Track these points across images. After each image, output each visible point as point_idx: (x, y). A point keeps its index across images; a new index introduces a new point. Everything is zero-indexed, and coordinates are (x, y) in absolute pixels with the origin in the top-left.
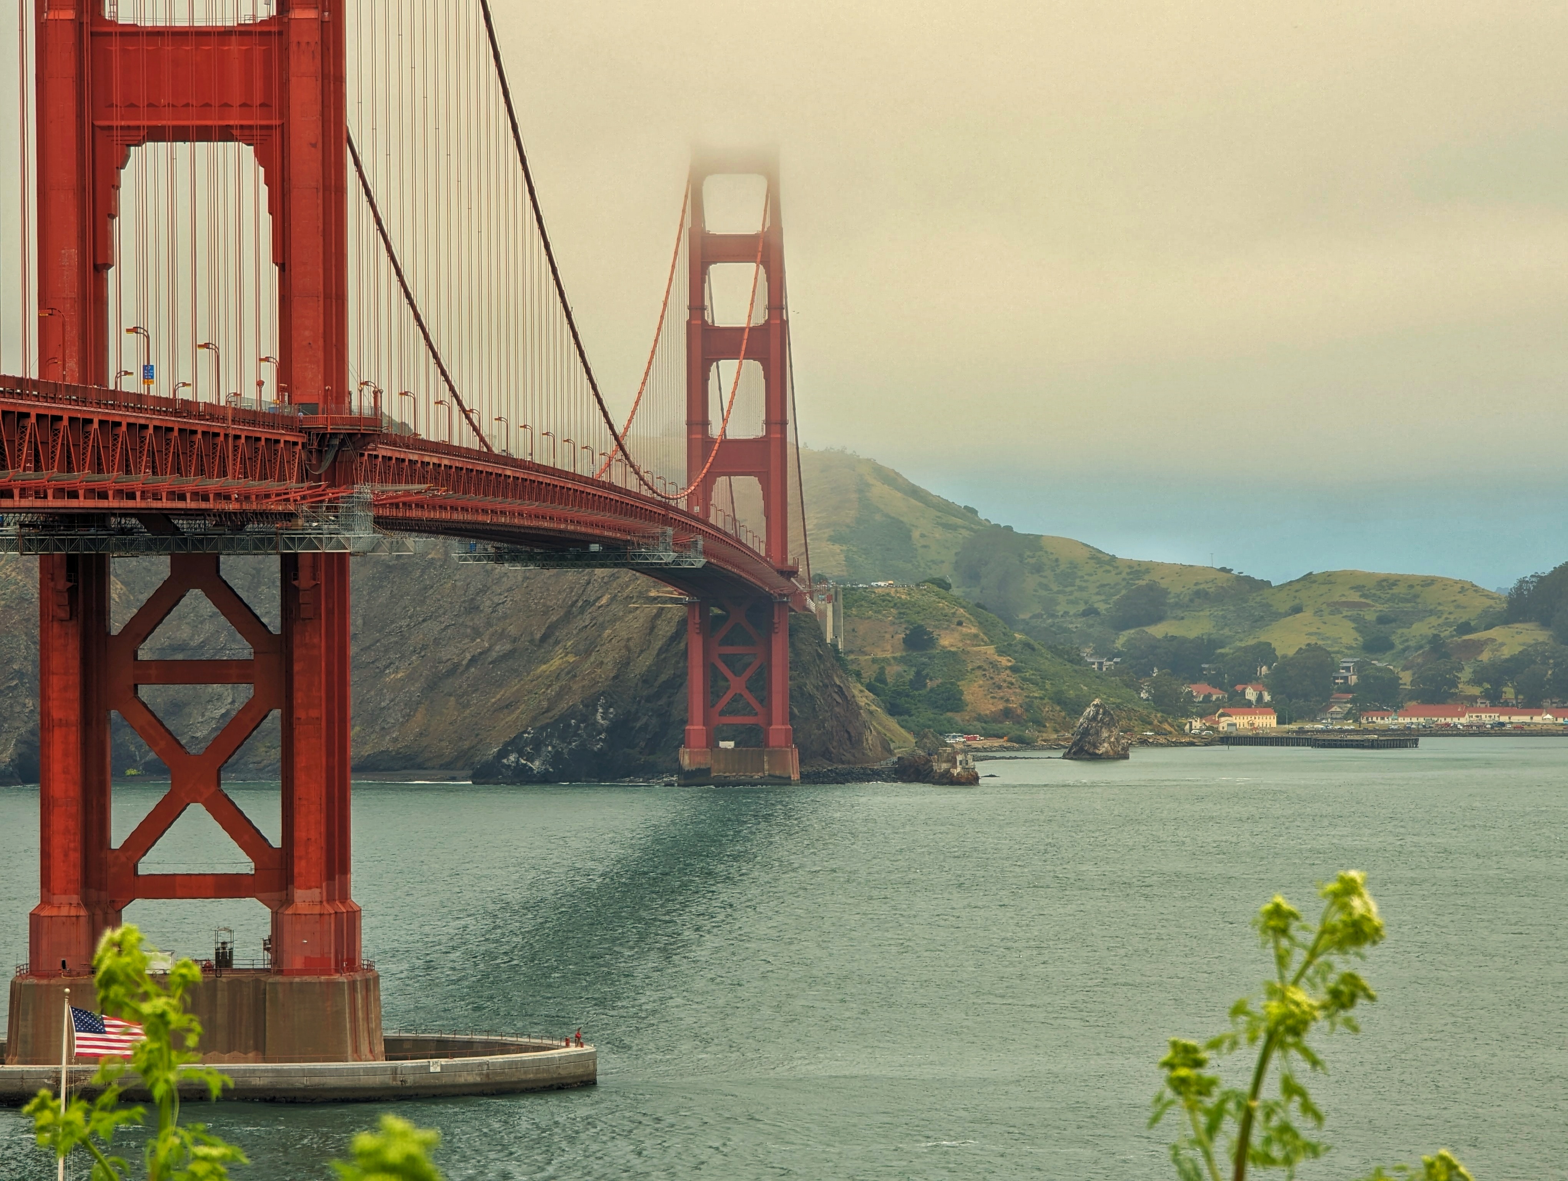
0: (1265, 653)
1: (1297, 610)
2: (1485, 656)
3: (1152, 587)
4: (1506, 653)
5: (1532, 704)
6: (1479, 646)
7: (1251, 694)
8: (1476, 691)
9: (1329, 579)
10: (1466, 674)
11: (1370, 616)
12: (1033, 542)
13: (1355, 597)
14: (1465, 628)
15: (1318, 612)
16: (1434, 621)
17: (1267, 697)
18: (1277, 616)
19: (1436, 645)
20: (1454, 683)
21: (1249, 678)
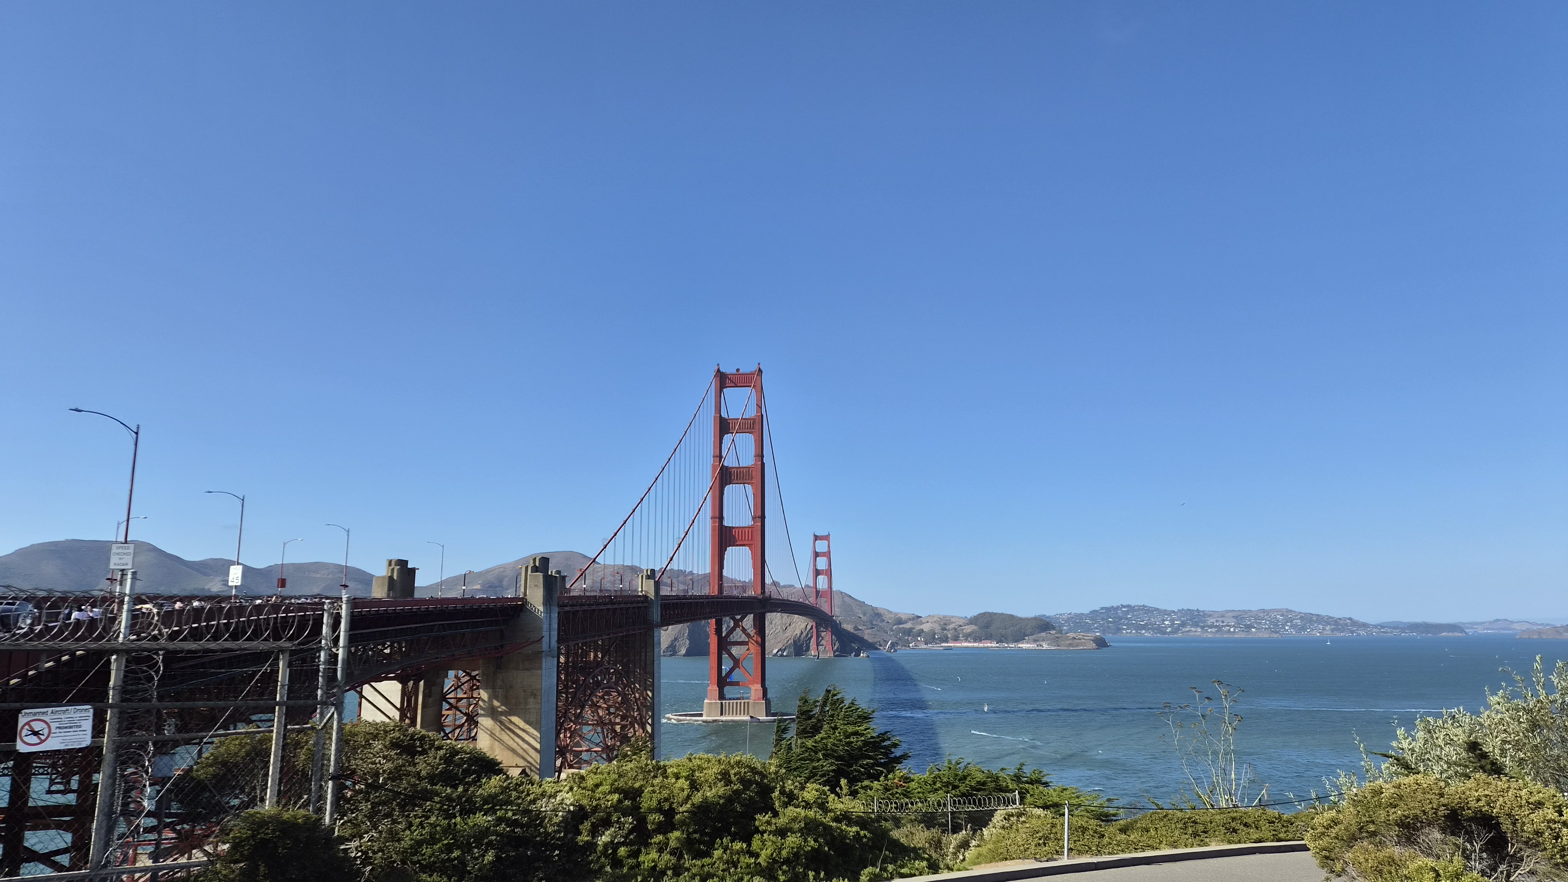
0: (922, 630)
1: (928, 622)
2: (964, 631)
3: (899, 617)
4: (968, 631)
5: (975, 641)
6: (963, 629)
7: (919, 639)
8: (963, 639)
9: (933, 616)
10: (961, 636)
11: (942, 623)
12: (876, 608)
13: (939, 619)
14: (961, 626)
15: (932, 623)
16: (954, 624)
17: (922, 639)
18: (924, 623)
19: (955, 629)
20: (959, 637)
21: (919, 636)
